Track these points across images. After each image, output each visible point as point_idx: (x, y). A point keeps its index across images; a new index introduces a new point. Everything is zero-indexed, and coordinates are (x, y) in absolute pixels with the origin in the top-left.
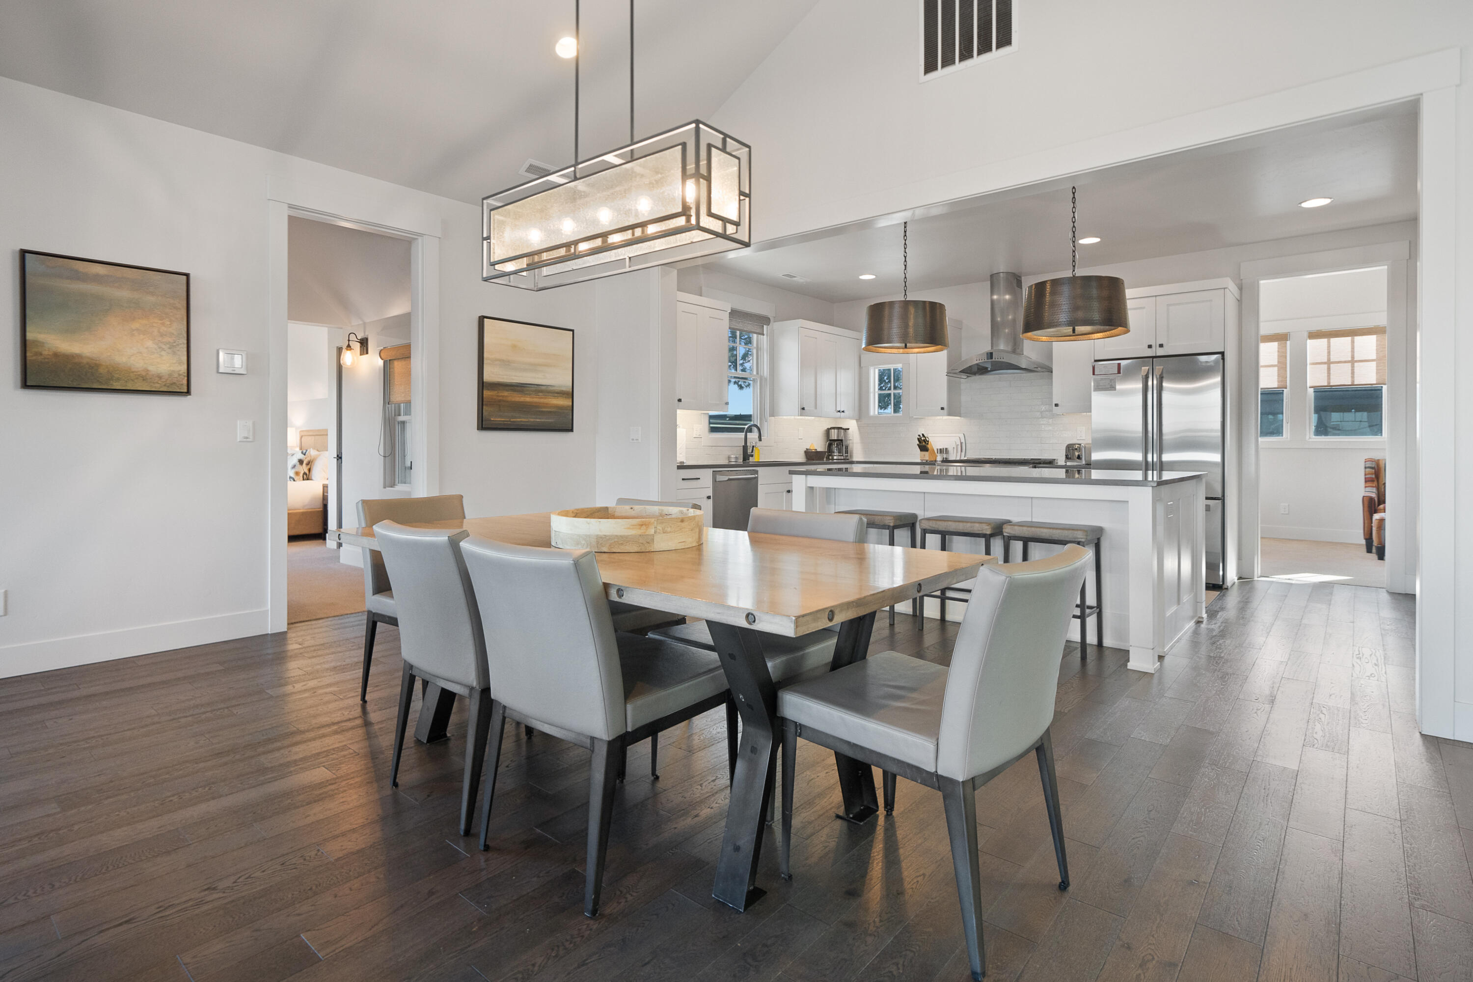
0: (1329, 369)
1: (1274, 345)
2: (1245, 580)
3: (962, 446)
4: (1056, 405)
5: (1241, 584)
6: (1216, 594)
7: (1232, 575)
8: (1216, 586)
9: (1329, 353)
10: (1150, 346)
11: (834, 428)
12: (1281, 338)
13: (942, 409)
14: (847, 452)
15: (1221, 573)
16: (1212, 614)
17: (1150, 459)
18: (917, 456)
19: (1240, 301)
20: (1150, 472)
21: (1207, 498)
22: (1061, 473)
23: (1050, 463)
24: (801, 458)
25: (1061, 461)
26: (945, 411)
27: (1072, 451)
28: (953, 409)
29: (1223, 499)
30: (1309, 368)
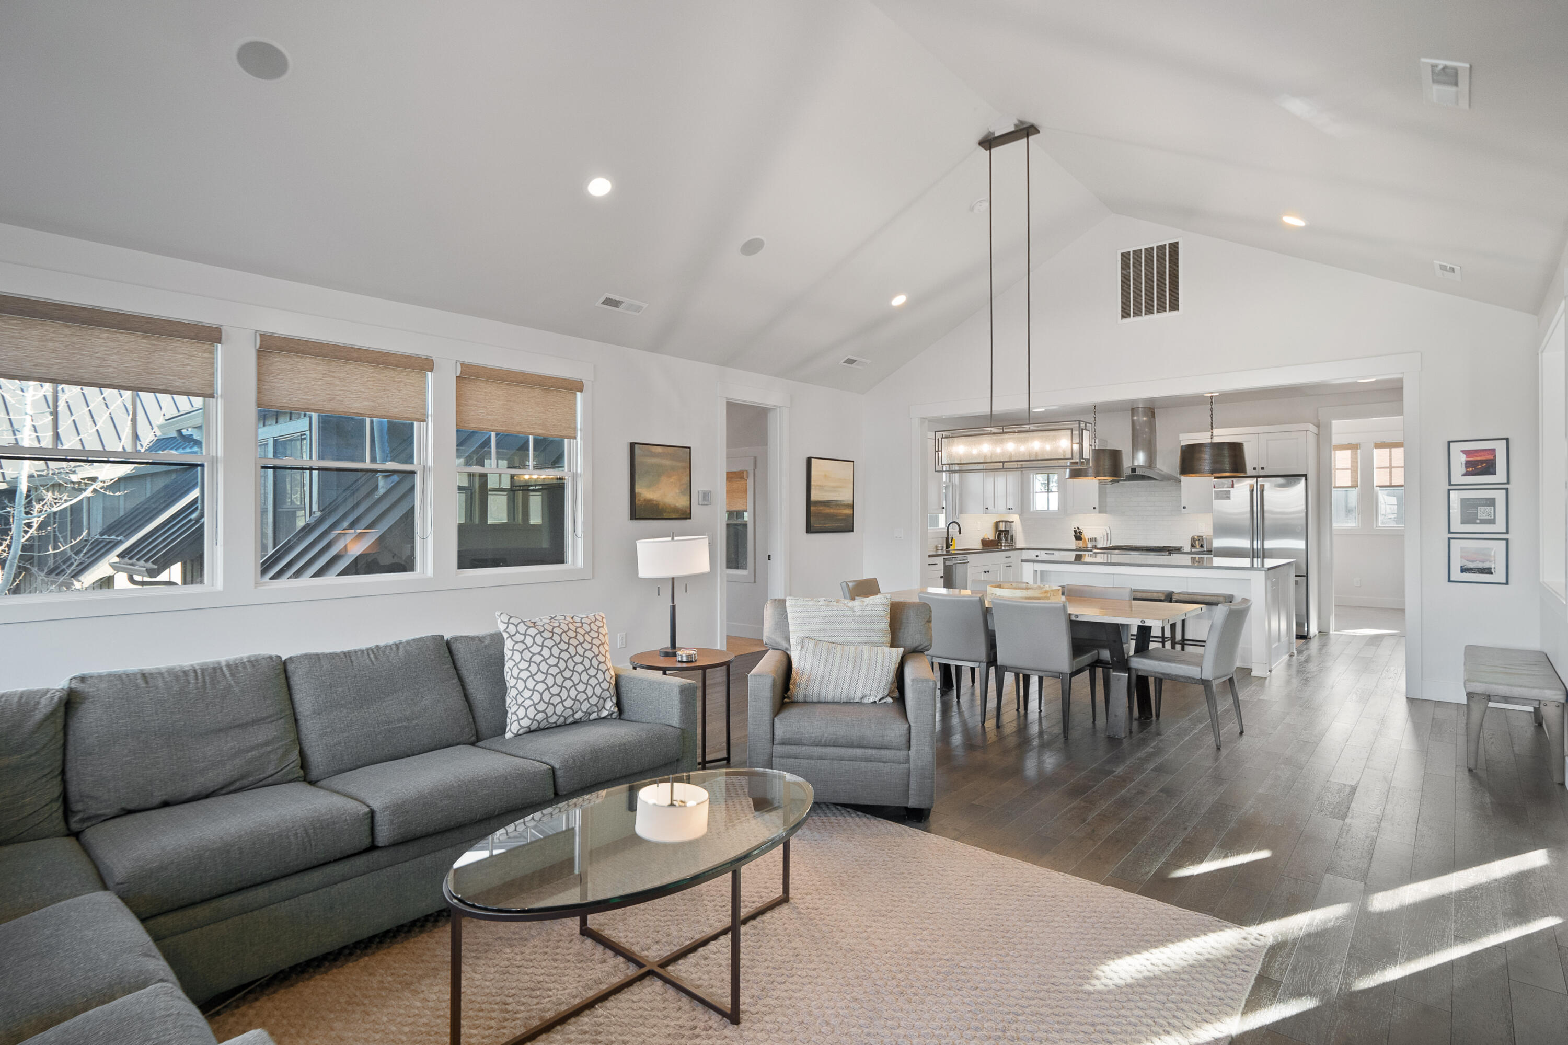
0: (1391, 472)
1: (1347, 453)
2: (1323, 633)
3: (1108, 536)
4: (1184, 507)
5: (1320, 636)
6: (1303, 641)
7: (1314, 630)
8: (1302, 637)
9: (1391, 460)
10: (1255, 469)
11: (1002, 521)
12: (1353, 447)
13: (1094, 508)
14: (1012, 540)
15: (1306, 629)
16: (1300, 652)
17: (1255, 547)
18: (1073, 544)
19: (1318, 435)
20: (1255, 560)
21: (1296, 576)
22: (1186, 559)
23: (1178, 550)
24: (978, 546)
25: (1187, 548)
26: (1097, 510)
27: (1198, 543)
28: (1102, 508)
29: (1307, 576)
30: (1375, 470)
